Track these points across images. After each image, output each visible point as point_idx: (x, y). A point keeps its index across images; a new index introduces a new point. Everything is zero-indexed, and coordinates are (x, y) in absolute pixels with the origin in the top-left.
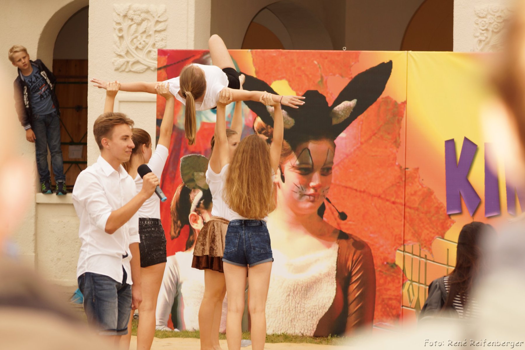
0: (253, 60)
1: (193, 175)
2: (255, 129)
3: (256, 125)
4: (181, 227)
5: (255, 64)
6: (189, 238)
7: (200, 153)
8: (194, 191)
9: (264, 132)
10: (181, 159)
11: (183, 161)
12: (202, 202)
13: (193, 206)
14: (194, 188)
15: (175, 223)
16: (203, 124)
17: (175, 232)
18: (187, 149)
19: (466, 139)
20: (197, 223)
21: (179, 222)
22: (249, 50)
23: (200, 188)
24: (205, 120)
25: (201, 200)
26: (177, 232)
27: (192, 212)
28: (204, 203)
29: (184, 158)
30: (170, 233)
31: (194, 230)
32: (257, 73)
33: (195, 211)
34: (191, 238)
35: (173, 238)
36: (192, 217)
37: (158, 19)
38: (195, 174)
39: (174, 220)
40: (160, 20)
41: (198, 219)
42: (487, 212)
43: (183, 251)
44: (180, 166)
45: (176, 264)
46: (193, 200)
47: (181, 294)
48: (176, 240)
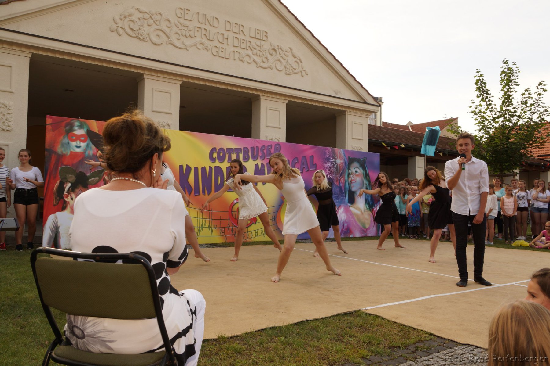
0: (97, 125)
1: (66, 176)
2: (98, 156)
3: (98, 154)
4: (59, 200)
5: (98, 127)
6: (64, 205)
7: (70, 165)
8: (66, 184)
9: (102, 158)
10: (59, 168)
11: (60, 169)
12: (70, 188)
13: (66, 190)
14: (66, 182)
15: (56, 198)
16: (71, 152)
17: (56, 203)
18: (62, 164)
19: (187, 165)
20: (68, 198)
21: (58, 198)
22: (95, 121)
23: (69, 182)
24: (72, 150)
25: (70, 187)
26: (57, 202)
27: (65, 193)
28: (71, 189)
29: (61, 168)
30: (53, 203)
31: (66, 201)
32: (99, 131)
33: (67, 192)
34: (65, 205)
35: (55, 205)
36: (65, 196)
37: (9, 108)
38: (67, 175)
39: (55, 197)
40: (10, 108)
41: (69, 196)
42: (194, 194)
43: (60, 212)
44: (59, 171)
45: (56, 217)
46: (66, 187)
47: (59, 232)
48: (56, 206)
